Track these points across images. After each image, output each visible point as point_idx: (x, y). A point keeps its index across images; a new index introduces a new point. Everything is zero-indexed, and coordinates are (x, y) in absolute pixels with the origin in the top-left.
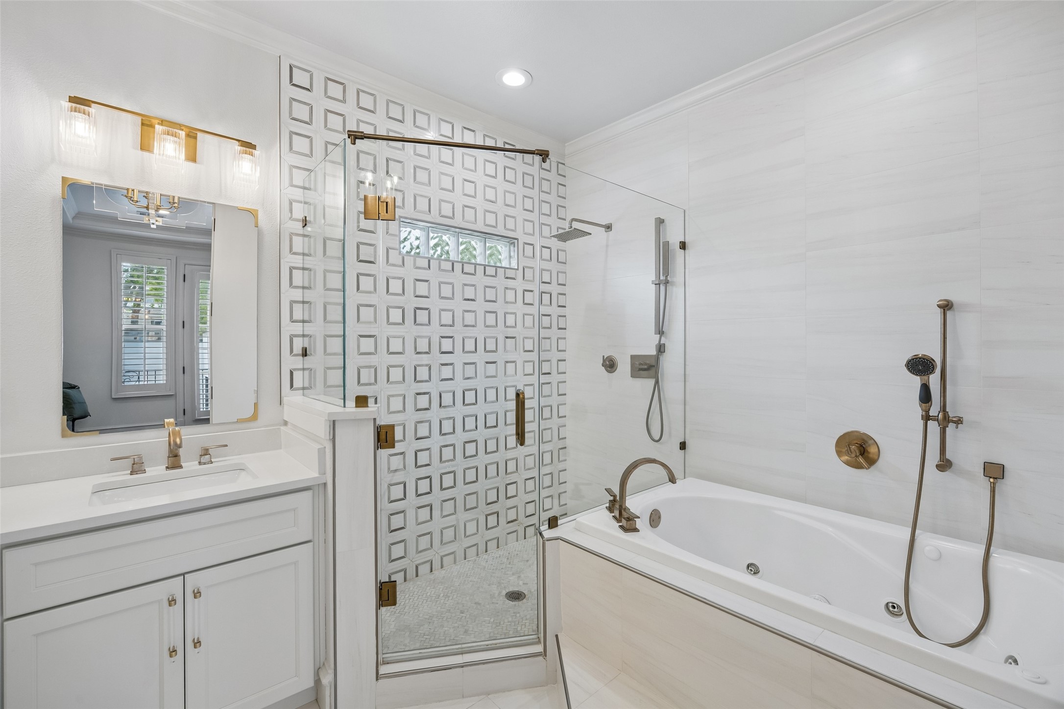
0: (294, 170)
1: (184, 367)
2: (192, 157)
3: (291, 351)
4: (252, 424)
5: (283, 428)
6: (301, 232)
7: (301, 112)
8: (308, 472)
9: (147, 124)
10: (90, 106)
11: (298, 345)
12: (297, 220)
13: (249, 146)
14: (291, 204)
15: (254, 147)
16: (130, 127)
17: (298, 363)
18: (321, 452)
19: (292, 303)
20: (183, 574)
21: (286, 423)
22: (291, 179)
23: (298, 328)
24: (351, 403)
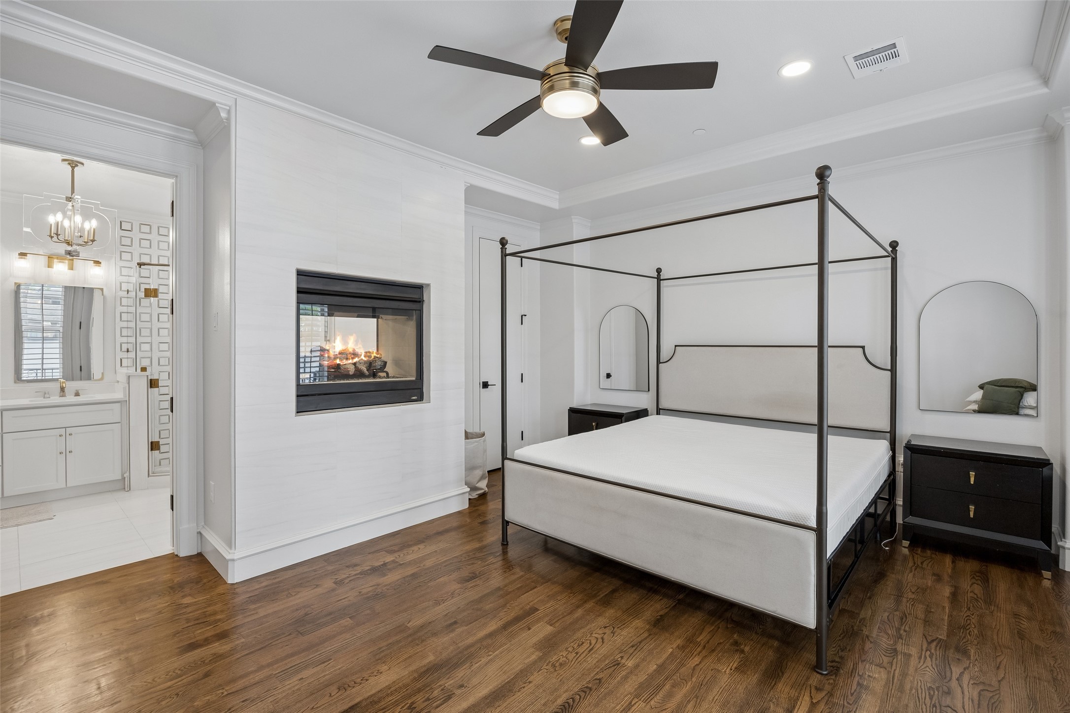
0: (122, 268)
1: (81, 366)
2: (71, 268)
3: (121, 350)
4: (100, 382)
5: (116, 384)
6: (126, 296)
7: (127, 241)
8: (119, 395)
9: (50, 258)
10: (26, 256)
11: (125, 347)
12: (125, 291)
13: (97, 263)
14: (121, 284)
15: (100, 263)
16: (43, 260)
17: (125, 355)
18: (124, 388)
19: (121, 328)
20: (65, 428)
21: (118, 382)
22: (121, 272)
23: (125, 340)
24: (139, 370)
